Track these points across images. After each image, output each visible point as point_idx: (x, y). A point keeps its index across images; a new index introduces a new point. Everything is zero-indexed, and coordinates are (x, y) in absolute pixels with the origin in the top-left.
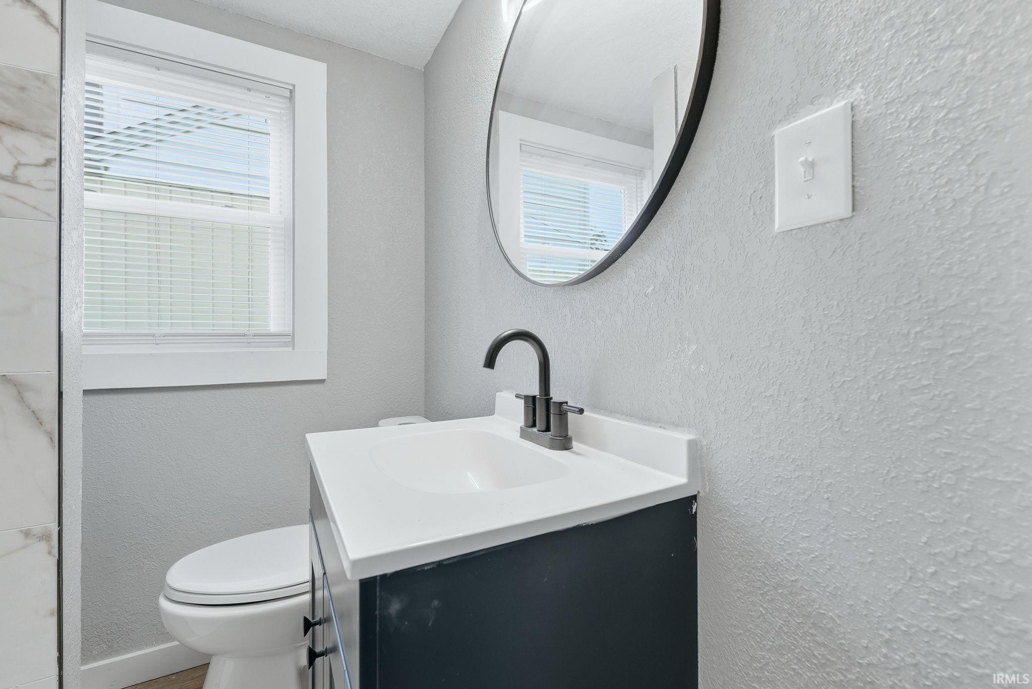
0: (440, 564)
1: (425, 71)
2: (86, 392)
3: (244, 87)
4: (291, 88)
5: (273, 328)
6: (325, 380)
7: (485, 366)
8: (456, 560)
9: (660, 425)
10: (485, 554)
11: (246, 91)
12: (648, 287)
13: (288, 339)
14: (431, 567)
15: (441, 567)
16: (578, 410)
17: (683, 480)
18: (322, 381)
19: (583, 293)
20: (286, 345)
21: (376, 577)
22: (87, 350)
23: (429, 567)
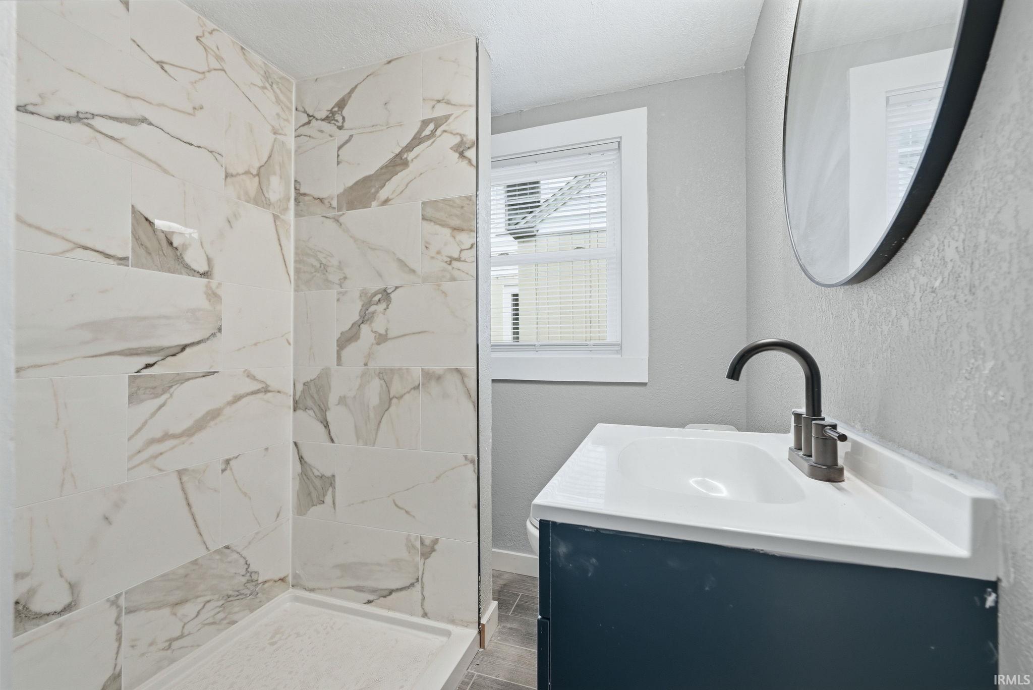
0: (598, 531)
1: (745, 68)
2: (493, 381)
3: (586, 153)
4: (619, 140)
5: (609, 340)
6: (647, 383)
7: (727, 377)
8: (611, 533)
9: (951, 471)
10: (638, 538)
11: (588, 155)
12: (936, 279)
13: (619, 348)
14: (591, 530)
15: (598, 533)
16: (837, 435)
17: (962, 551)
18: (644, 384)
19: (870, 291)
20: (617, 352)
21: (549, 521)
22: (495, 355)
23: (588, 530)
